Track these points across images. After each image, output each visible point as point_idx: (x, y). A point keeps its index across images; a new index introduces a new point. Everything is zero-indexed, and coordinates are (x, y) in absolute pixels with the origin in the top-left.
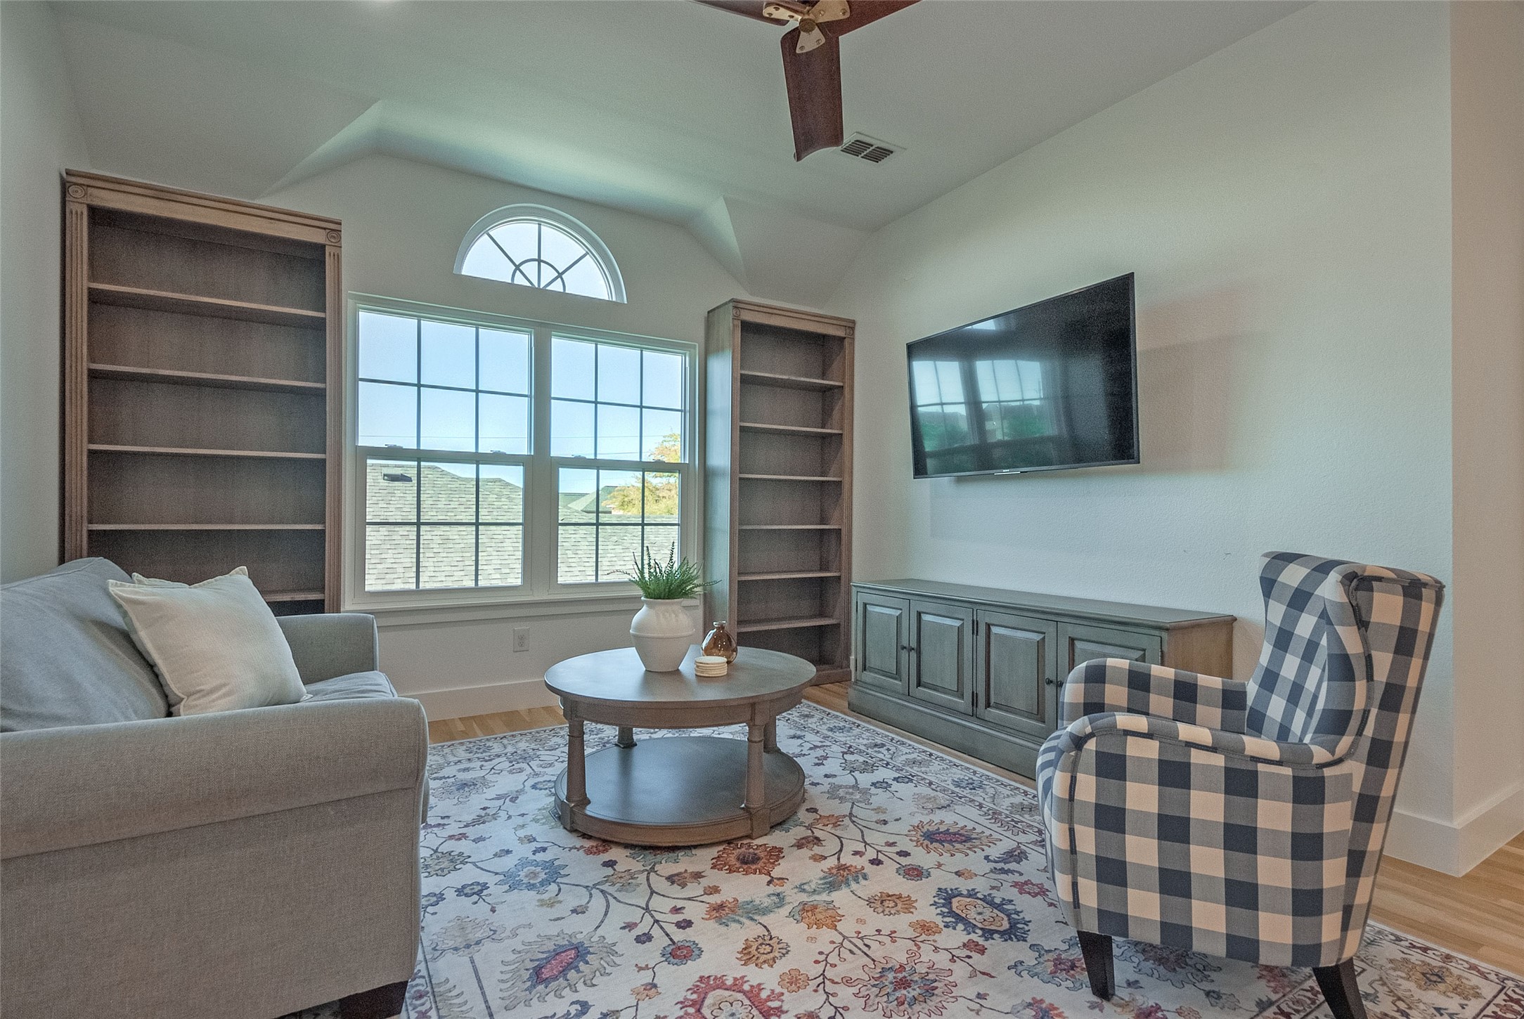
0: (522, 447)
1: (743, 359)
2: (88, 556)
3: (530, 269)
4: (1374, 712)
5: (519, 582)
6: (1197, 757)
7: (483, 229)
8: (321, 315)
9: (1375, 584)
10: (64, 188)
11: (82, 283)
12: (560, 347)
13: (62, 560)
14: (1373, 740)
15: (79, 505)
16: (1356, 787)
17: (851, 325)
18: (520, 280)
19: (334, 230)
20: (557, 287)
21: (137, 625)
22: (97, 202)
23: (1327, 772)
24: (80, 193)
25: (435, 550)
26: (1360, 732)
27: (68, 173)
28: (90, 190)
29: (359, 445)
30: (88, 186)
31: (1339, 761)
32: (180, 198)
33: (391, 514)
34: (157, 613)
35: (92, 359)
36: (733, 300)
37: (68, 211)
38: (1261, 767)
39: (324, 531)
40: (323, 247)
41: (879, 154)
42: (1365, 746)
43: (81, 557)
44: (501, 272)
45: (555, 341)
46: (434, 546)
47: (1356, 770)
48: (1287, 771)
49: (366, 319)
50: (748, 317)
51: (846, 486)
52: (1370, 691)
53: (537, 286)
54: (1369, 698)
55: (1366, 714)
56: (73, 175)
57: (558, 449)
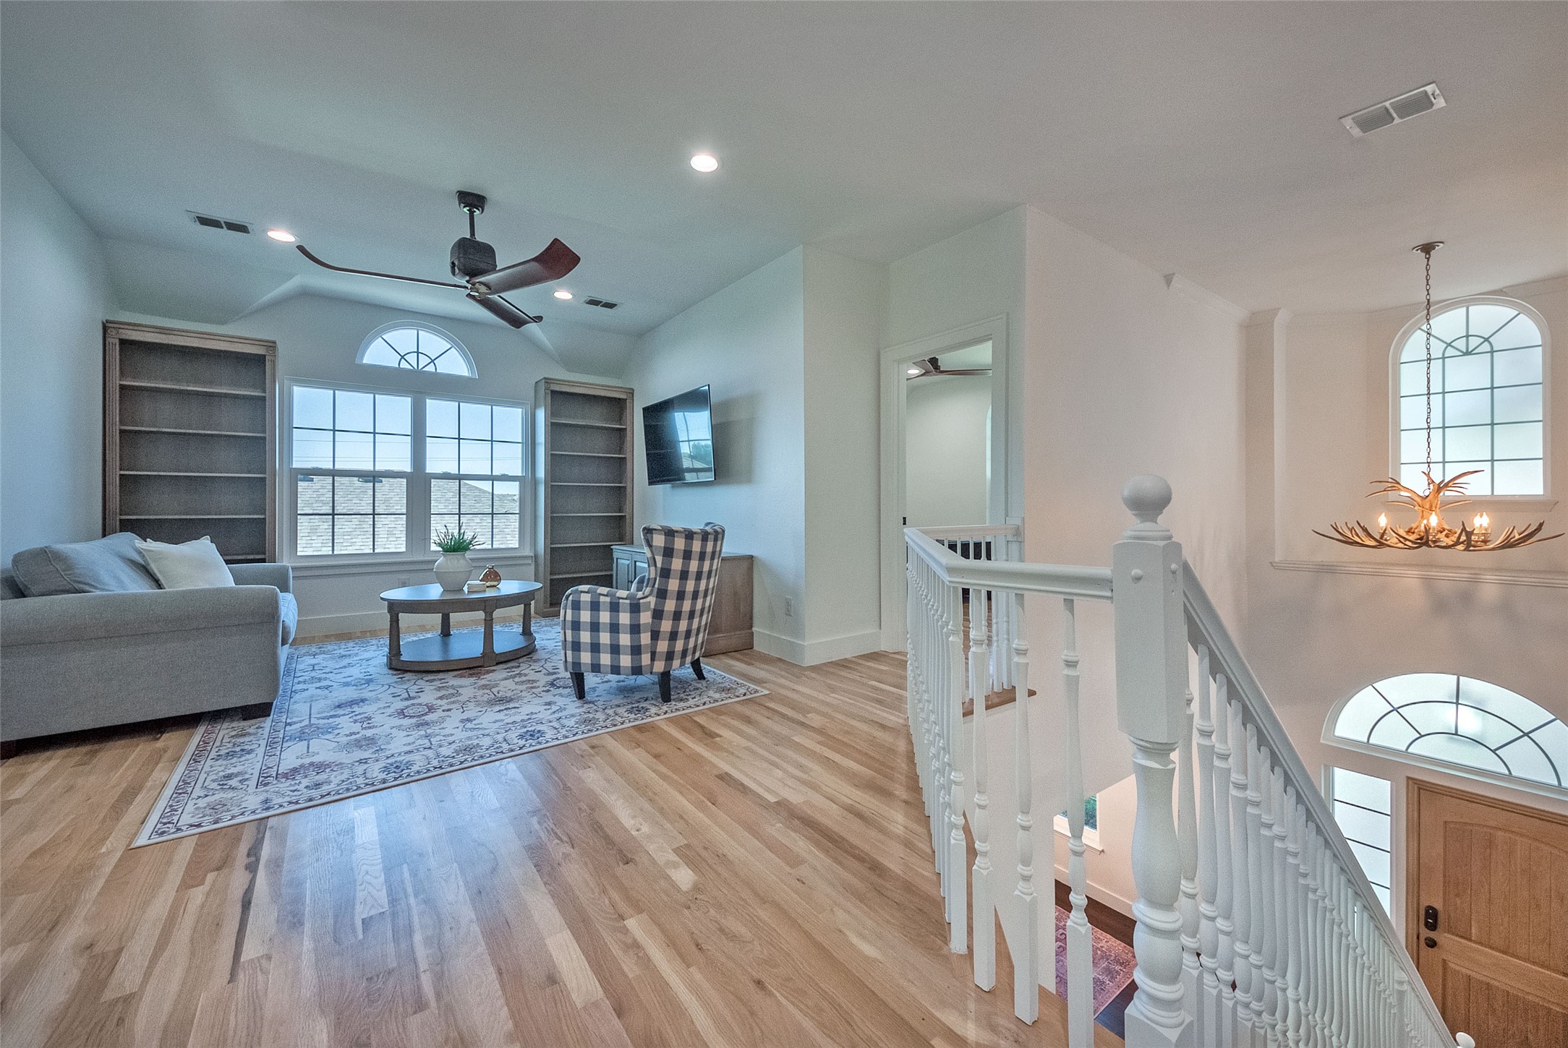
0: (407, 467)
1: (553, 413)
2: (121, 532)
3: (412, 358)
4: (658, 578)
5: (404, 550)
6: (602, 599)
7: (379, 334)
8: (263, 394)
9: (676, 534)
10: (105, 329)
11: (116, 381)
12: (432, 405)
13: (104, 535)
14: (658, 589)
15: (115, 503)
16: (652, 606)
17: (632, 391)
18: (404, 365)
19: (272, 346)
20: (431, 368)
21: (150, 561)
22: (124, 337)
23: (641, 601)
24: (114, 332)
25: (397, 536)
26: (653, 586)
27: (107, 321)
28: (120, 331)
29: (294, 466)
30: (119, 328)
31: (647, 597)
32: (175, 333)
33: (362, 508)
34: (159, 557)
35: (121, 423)
36: (545, 378)
37: (107, 343)
38: (621, 601)
39: (265, 519)
40: (265, 356)
41: (610, 306)
42: (655, 591)
43: (116, 532)
44: (391, 361)
45: (427, 401)
46: (397, 532)
47: (652, 600)
48: (628, 601)
49: (297, 391)
50: (557, 388)
51: (629, 490)
52: (656, 571)
53: (416, 368)
54: (656, 574)
55: (656, 579)
56: (110, 323)
57: (432, 467)
